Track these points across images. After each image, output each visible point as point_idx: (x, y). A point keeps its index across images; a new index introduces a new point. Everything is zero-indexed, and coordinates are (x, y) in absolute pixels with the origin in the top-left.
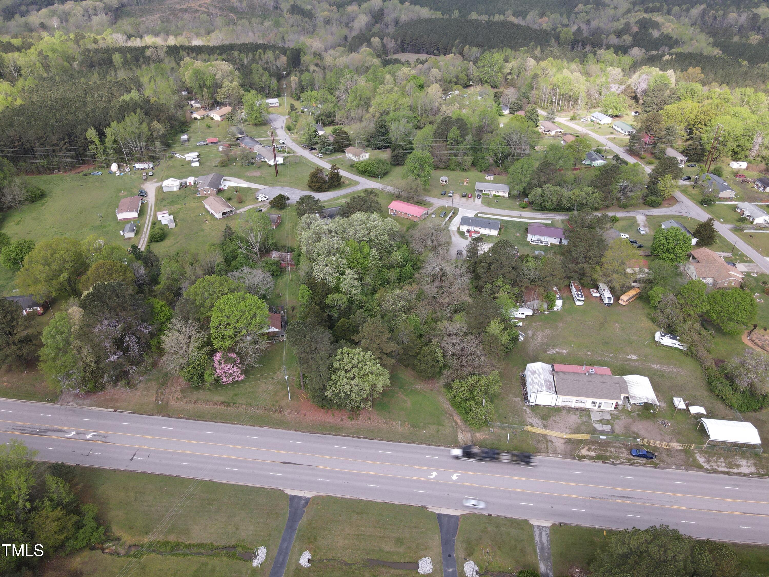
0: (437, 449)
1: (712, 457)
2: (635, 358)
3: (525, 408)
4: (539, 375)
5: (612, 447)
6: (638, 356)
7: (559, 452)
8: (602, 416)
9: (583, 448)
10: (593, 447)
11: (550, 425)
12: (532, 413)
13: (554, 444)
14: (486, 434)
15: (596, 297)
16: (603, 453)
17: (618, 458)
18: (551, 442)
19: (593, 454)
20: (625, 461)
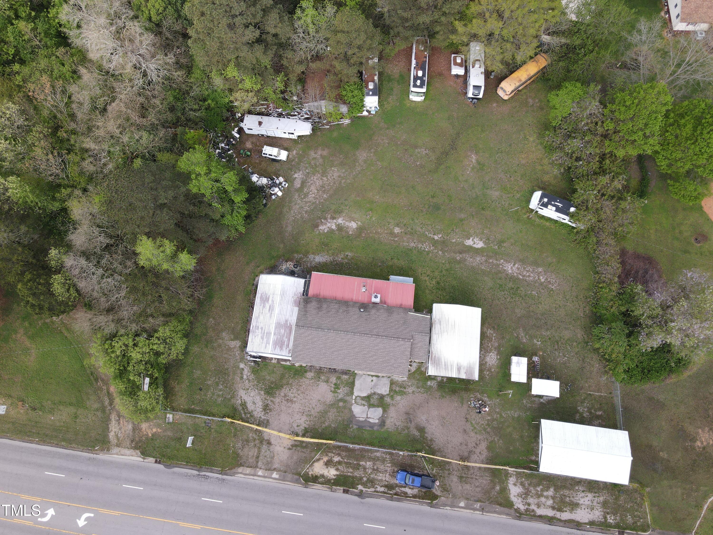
0: (68, 455)
1: (535, 486)
2: (480, 245)
3: (242, 366)
4: (271, 309)
5: (370, 459)
6: (487, 241)
7: (276, 466)
8: (375, 385)
9: (318, 460)
10: (336, 459)
11: (276, 407)
12: (252, 377)
13: (271, 448)
14: (159, 426)
15: (457, 76)
16: (349, 472)
17: (371, 482)
18: (269, 443)
19: (332, 473)
20: (382, 489)
